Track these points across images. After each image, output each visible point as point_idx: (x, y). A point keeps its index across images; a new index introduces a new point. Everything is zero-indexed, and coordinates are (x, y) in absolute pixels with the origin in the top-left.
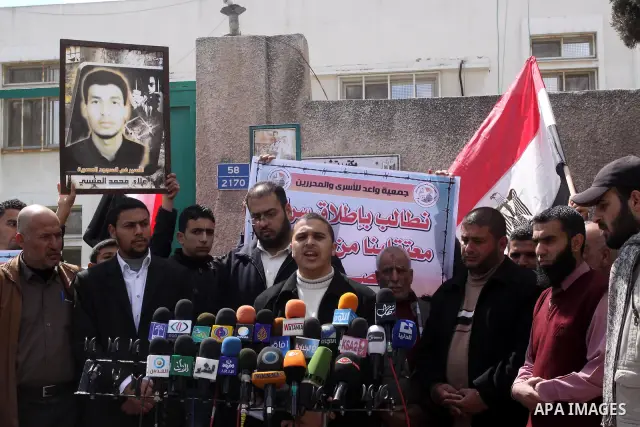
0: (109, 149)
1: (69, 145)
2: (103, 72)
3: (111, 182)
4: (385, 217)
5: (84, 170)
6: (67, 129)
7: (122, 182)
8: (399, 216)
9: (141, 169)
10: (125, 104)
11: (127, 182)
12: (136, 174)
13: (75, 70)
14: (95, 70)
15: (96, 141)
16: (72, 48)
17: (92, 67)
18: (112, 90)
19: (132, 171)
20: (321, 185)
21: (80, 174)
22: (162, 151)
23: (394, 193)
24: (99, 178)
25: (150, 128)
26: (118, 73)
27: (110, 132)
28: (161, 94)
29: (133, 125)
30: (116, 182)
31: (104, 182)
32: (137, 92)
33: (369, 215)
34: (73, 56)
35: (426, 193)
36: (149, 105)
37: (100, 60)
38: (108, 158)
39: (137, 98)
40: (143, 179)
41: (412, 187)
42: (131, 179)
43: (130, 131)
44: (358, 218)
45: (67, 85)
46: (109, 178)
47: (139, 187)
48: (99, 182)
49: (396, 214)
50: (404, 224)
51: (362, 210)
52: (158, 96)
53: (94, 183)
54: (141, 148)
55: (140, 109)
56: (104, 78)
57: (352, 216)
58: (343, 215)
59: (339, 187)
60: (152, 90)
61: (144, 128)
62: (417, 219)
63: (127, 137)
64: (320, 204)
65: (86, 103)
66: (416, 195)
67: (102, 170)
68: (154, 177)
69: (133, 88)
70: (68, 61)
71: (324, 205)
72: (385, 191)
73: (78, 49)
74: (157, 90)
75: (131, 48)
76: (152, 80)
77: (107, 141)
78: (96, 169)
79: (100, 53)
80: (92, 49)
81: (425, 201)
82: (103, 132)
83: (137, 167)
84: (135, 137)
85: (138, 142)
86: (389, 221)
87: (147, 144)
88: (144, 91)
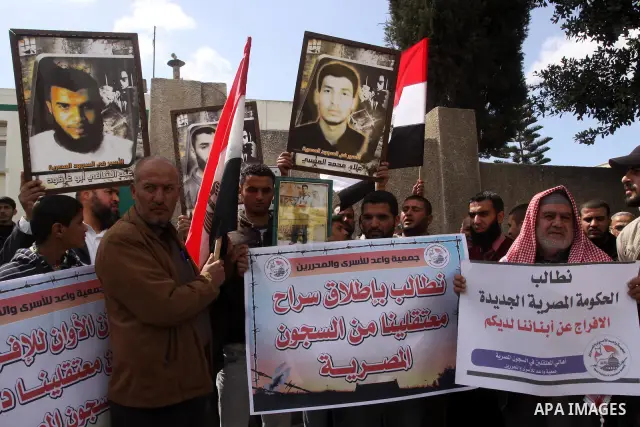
0: (334, 134)
1: (299, 125)
2: (339, 65)
3: (330, 164)
4: (400, 287)
5: (307, 150)
6: (299, 112)
7: (340, 166)
8: (415, 283)
9: (359, 156)
10: (354, 97)
11: (344, 166)
12: (353, 160)
13: (314, 60)
14: (332, 63)
15: (323, 125)
16: (315, 42)
17: (329, 60)
18: (344, 83)
19: (350, 157)
20: (324, 265)
21: (304, 152)
22: (380, 143)
23: (404, 259)
24: (320, 159)
25: (372, 121)
26: (352, 68)
27: (337, 120)
28: (387, 91)
29: (358, 116)
30: (334, 165)
31: (324, 163)
32: (367, 88)
33: (383, 287)
34: (314, 48)
35: (436, 254)
36: (375, 100)
37: (338, 55)
38: (331, 142)
39: (365, 93)
40: (359, 166)
41: (422, 251)
42: (348, 164)
43: (354, 121)
44: (371, 292)
45: (305, 73)
46: (328, 160)
47: (354, 172)
48: (320, 162)
49: (411, 281)
50: (420, 291)
51: (374, 284)
52: (385, 93)
53: (315, 163)
54: (361, 138)
55: (367, 102)
56: (339, 71)
57: (365, 292)
58: (355, 292)
59: (345, 264)
60: (380, 87)
61: (367, 120)
62: (433, 284)
63: (350, 127)
64: (328, 285)
65: (319, 90)
66: (427, 258)
67: (324, 152)
68: (369, 165)
69: (363, 83)
70: (308, 52)
71: (333, 285)
72: (395, 259)
73: (320, 43)
74: (384, 88)
75: (367, 47)
76: (382, 78)
77: (332, 127)
78: (318, 151)
79: (339, 48)
80: (332, 44)
81: (437, 262)
82: (331, 119)
83: (355, 154)
84: (358, 127)
85: (360, 132)
86: (405, 291)
87: (367, 135)
88: (373, 87)
